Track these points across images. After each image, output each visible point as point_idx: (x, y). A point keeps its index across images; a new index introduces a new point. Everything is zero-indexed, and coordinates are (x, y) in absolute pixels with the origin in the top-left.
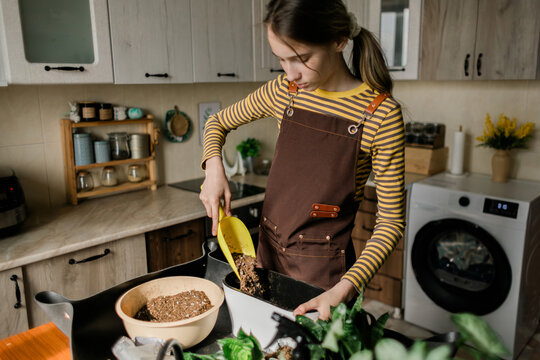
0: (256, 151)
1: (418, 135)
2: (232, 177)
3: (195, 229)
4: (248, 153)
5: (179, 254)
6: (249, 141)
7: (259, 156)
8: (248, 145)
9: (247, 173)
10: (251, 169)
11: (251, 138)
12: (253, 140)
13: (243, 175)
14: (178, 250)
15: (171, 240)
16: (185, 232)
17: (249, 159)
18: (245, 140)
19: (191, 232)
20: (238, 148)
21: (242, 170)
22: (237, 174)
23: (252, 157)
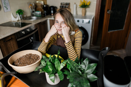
0: (22, 13)
1: (64, 6)
2: (17, 21)
3: (13, 37)
4: (20, 14)
5: (10, 45)
6: (19, 10)
7: (23, 14)
8: (20, 11)
9: (21, 19)
10: (22, 18)
11: (20, 9)
12: (21, 10)
13: (20, 20)
14: (9, 44)
15: (6, 41)
16: (10, 38)
17: (21, 15)
18: (18, 10)
19: (12, 38)
20: (17, 12)
21: (20, 19)
22: (19, 20)
23: (22, 15)
